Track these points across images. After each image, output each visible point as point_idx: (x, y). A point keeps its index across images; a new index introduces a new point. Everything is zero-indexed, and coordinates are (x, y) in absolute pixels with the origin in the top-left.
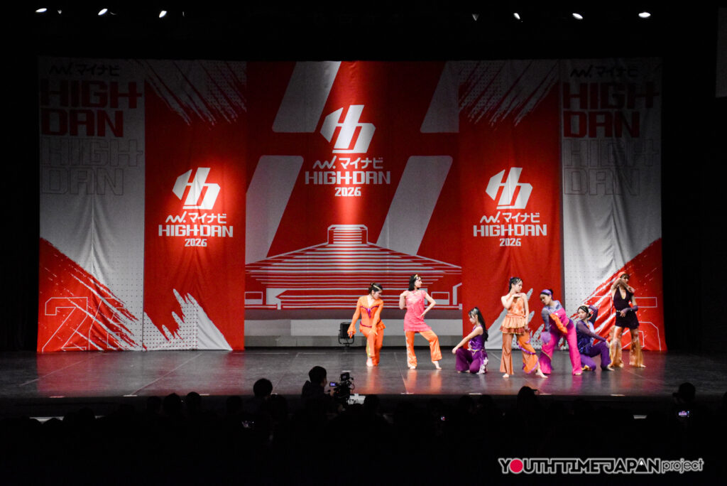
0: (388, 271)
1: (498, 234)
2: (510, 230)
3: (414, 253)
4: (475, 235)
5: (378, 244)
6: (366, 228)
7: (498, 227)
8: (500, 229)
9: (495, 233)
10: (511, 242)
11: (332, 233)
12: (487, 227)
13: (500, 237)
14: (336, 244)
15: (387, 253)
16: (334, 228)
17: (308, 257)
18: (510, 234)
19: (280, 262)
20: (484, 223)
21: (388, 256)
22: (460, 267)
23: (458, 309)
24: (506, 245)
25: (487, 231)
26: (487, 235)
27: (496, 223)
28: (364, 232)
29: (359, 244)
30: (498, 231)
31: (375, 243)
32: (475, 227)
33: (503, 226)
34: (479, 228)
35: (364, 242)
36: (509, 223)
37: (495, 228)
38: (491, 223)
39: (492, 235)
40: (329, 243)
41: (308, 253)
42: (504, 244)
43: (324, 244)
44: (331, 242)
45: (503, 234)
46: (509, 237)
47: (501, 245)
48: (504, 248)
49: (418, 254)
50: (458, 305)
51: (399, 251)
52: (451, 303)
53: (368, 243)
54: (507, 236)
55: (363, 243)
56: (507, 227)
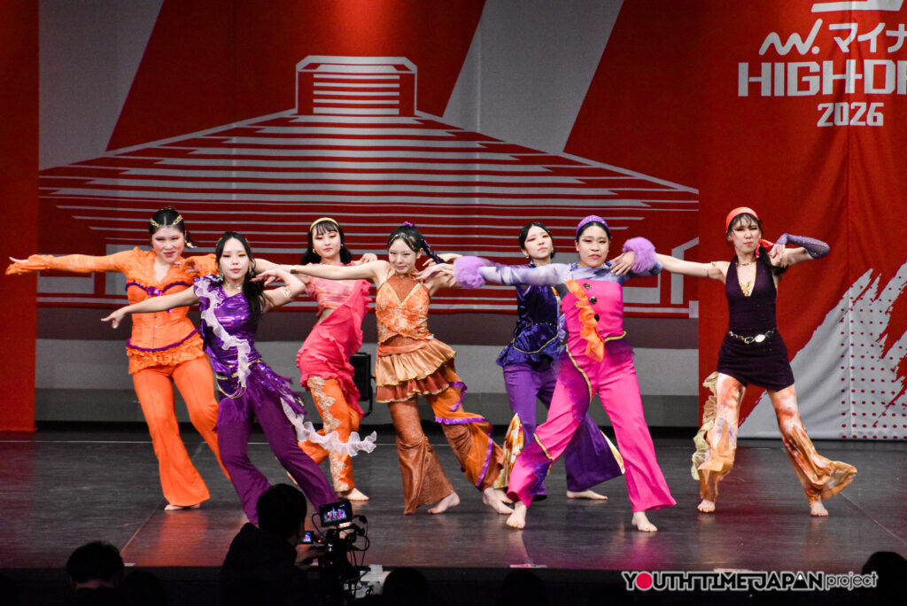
0: (477, 201)
1: (813, 91)
2: (852, 76)
3: (556, 147)
4: (743, 91)
5: (451, 116)
6: (413, 69)
7: (814, 67)
8: (820, 74)
9: (804, 86)
10: (852, 113)
11: (308, 79)
12: (780, 66)
13: (820, 97)
14: (322, 114)
15: (477, 144)
16: (315, 66)
17: (234, 151)
18: (850, 89)
19: (150, 165)
20: (772, 56)
21: (478, 156)
22: (695, 191)
23: (686, 316)
24: (838, 123)
25: (779, 81)
26: (779, 92)
27: (809, 56)
28: (406, 81)
29: (392, 116)
30: (814, 82)
31: (441, 115)
32: (743, 68)
33: (828, 65)
34: (755, 71)
35: (406, 110)
36: (849, 56)
37: (803, 72)
38: (794, 55)
39: (793, 91)
40: (301, 113)
41: (235, 140)
42: (831, 118)
43: (286, 114)
44: (307, 109)
45: (828, 89)
46: (849, 98)
47: (822, 123)
48: (831, 132)
49: (567, 150)
50: (686, 305)
51: (509, 141)
52: (665, 300)
53: (417, 112)
54: (839, 94)
55: (401, 114)
56: (841, 69)
